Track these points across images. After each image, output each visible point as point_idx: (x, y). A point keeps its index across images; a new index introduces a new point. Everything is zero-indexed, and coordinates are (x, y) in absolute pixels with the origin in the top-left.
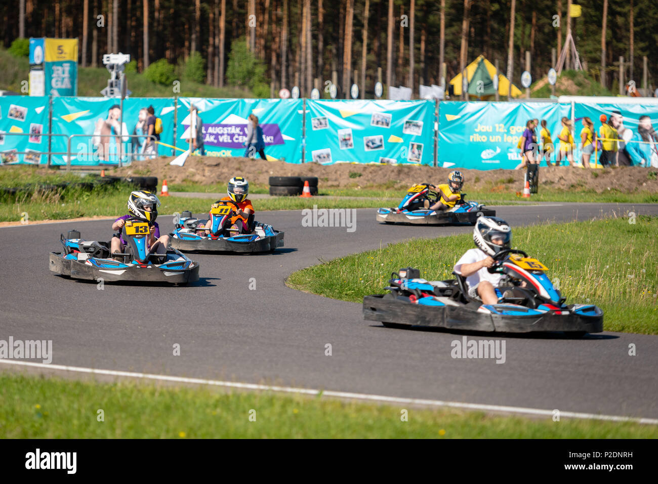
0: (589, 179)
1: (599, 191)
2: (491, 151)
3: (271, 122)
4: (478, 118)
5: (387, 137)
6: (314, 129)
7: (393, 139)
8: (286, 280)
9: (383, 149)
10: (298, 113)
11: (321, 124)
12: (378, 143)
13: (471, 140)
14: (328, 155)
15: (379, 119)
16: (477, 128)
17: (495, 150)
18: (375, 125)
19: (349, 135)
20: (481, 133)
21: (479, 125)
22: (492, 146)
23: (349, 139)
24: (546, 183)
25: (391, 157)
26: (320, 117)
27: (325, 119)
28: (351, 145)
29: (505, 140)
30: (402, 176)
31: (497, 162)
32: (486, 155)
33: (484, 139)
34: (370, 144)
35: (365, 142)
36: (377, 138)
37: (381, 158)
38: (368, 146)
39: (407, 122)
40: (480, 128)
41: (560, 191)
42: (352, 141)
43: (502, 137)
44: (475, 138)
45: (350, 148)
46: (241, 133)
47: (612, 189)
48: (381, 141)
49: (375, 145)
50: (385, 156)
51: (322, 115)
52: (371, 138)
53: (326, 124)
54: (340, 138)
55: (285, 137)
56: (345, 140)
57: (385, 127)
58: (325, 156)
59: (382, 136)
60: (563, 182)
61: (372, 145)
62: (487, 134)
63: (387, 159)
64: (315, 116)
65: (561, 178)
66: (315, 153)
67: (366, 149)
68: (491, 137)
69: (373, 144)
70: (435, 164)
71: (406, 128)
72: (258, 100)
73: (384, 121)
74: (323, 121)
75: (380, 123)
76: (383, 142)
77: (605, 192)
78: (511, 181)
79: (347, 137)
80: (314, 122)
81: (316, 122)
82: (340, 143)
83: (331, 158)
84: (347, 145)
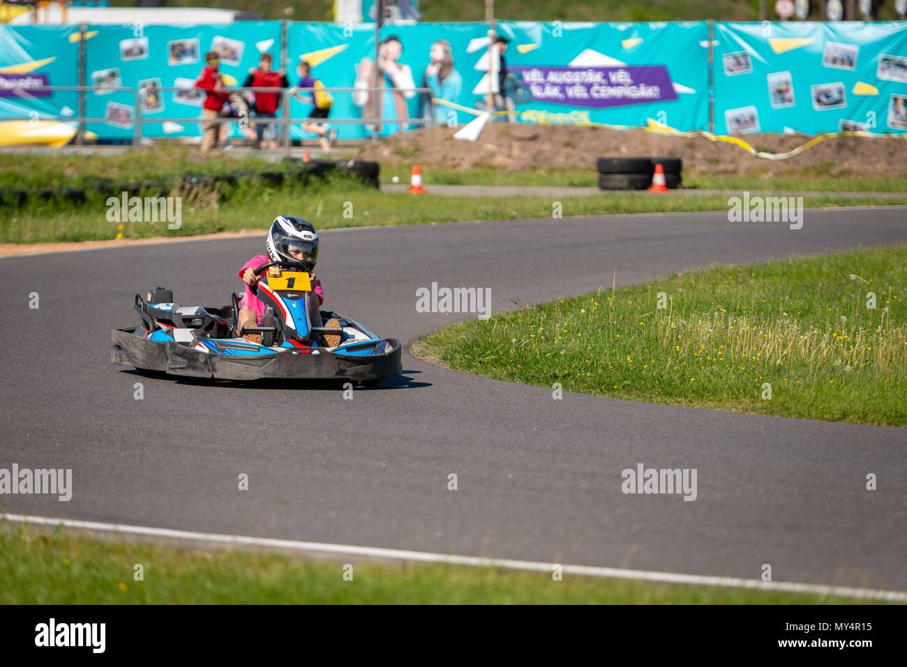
3: (655, 62)
5: (850, 85)
6: (728, 74)
7: (861, 88)
9: (844, 106)
10: (700, 48)
11: (739, 64)
12: (836, 96)
14: (752, 118)
15: (837, 55)
18: (830, 65)
19: (787, 83)
23: (787, 91)
25: (858, 120)
26: (738, 53)
27: (744, 55)
28: (790, 101)
34: (823, 99)
35: (813, 94)
36: (833, 87)
37: (841, 121)
38: (819, 101)
39: (884, 60)
45: (788, 105)
46: (603, 81)
48: (840, 92)
49: (831, 100)
50: (849, 117)
51: (739, 48)
52: (823, 87)
53: (747, 64)
54: (771, 90)
55: (679, 88)
56: (780, 92)
57: (847, 68)
58: (748, 118)
59: (841, 85)
61: (825, 99)
63: (852, 123)
64: (728, 50)
66: (730, 114)
67: (816, 107)
69: (827, 96)
71: (882, 69)
72: (632, 24)
73: (845, 58)
74: (742, 60)
75: (838, 61)
76: (845, 94)
79: (783, 87)
80: (728, 61)
81: (732, 60)
82: (771, 97)
83: (757, 123)
84: (783, 100)
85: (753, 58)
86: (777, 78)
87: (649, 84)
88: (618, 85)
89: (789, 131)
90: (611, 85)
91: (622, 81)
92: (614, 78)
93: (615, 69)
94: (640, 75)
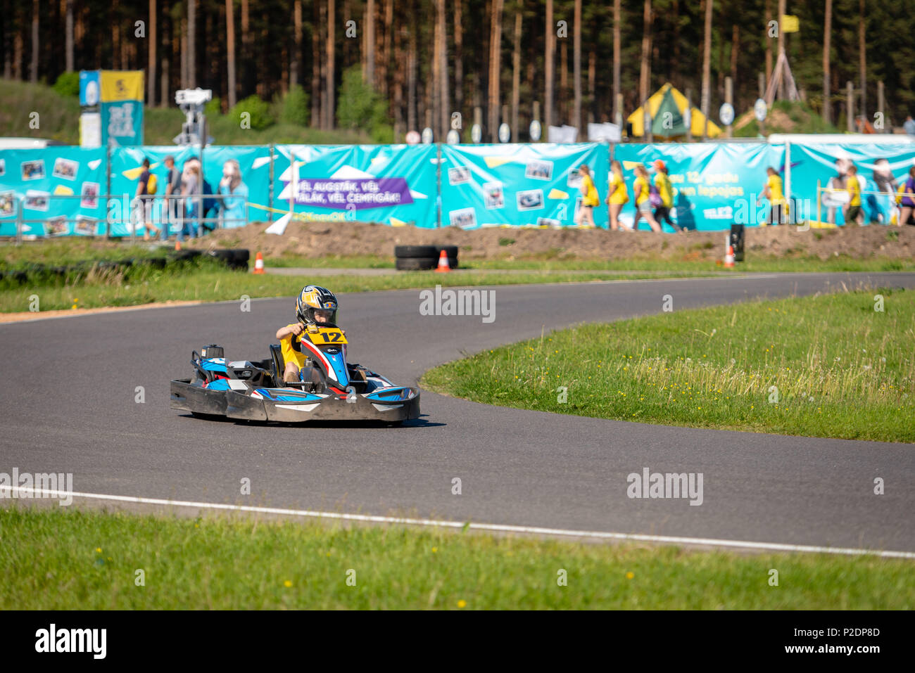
0: (811, 242)
1: (824, 257)
2: (682, 208)
3: (397, 175)
5: (547, 192)
6: (452, 183)
7: (555, 194)
8: (418, 380)
9: (542, 207)
10: (431, 164)
11: (461, 176)
12: (535, 200)
14: (471, 217)
15: (537, 169)
17: (688, 206)
18: (531, 177)
19: (498, 190)
22: (684, 202)
23: (499, 196)
24: (754, 248)
25: (553, 218)
26: (459, 167)
27: (466, 169)
28: (501, 203)
30: (568, 242)
34: (526, 202)
35: (518, 199)
36: (534, 193)
37: (539, 219)
38: (522, 204)
39: (573, 172)
41: (773, 258)
42: (502, 198)
45: (499, 206)
46: (357, 190)
47: (840, 254)
48: (539, 197)
49: (532, 203)
50: (546, 216)
51: (461, 164)
52: (526, 193)
53: (467, 177)
54: (486, 195)
55: (415, 194)
56: (494, 196)
57: (544, 178)
58: (468, 217)
59: (540, 191)
60: (776, 246)
61: (527, 202)
63: (547, 220)
64: (452, 166)
65: (774, 241)
66: (454, 214)
67: (520, 208)
68: (683, 190)
69: (529, 200)
71: (572, 179)
72: (378, 146)
73: (543, 171)
74: (464, 173)
75: (538, 173)
76: (542, 198)
77: (831, 258)
78: (709, 246)
79: (495, 193)
80: (452, 174)
81: (455, 173)
82: (486, 201)
83: (475, 220)
84: (495, 203)
85: (473, 171)
86: (489, 187)
87: (392, 191)
88: (368, 192)
90: (362, 192)
91: (371, 189)
92: (365, 187)
93: (366, 181)
94: (387, 185)
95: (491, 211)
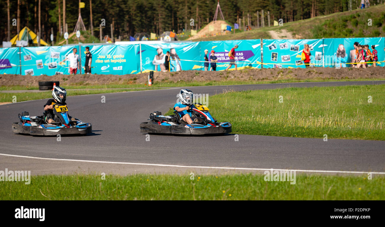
2: (105, 67)
3: (5, 58)
4: (99, 52)
6: (25, 60)
9: (57, 68)
10: (17, 53)
11: (28, 58)
12: (54, 65)
13: (96, 62)
14: (32, 72)
16: (98, 56)
17: (107, 66)
19: (41, 62)
20: (100, 59)
21: (99, 56)
22: (106, 64)
23: (41, 64)
25: (60, 71)
26: (28, 55)
28: (42, 67)
29: (111, 62)
31: (108, 71)
32: (103, 68)
33: (102, 61)
35: (48, 65)
37: (56, 72)
40: (100, 57)
43: (110, 60)
44: (98, 61)
45: (42, 68)
49: (53, 67)
50: (58, 71)
51: (28, 54)
52: (51, 63)
54: (37, 65)
55: (12, 65)
57: (57, 58)
58: (31, 72)
59: (55, 62)
61: (51, 66)
62: (103, 59)
63: (59, 72)
64: (25, 54)
66: (26, 71)
67: (49, 68)
68: (105, 61)
70: (81, 73)
74: (29, 57)
75: (55, 56)
76: (57, 65)
79: (40, 63)
80: (25, 57)
81: (26, 57)
82: (37, 67)
83: (33, 73)
84: (40, 67)
85: (32, 57)
86: (38, 61)
87: (4, 64)
89: (41, 74)
95: (39, 69)
